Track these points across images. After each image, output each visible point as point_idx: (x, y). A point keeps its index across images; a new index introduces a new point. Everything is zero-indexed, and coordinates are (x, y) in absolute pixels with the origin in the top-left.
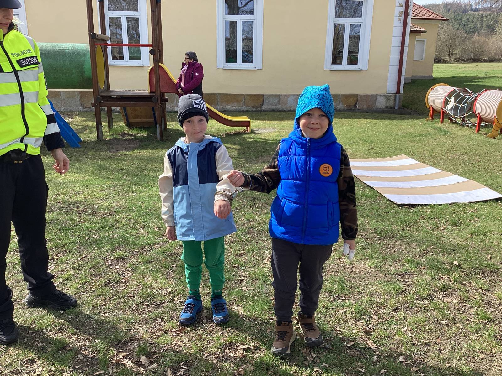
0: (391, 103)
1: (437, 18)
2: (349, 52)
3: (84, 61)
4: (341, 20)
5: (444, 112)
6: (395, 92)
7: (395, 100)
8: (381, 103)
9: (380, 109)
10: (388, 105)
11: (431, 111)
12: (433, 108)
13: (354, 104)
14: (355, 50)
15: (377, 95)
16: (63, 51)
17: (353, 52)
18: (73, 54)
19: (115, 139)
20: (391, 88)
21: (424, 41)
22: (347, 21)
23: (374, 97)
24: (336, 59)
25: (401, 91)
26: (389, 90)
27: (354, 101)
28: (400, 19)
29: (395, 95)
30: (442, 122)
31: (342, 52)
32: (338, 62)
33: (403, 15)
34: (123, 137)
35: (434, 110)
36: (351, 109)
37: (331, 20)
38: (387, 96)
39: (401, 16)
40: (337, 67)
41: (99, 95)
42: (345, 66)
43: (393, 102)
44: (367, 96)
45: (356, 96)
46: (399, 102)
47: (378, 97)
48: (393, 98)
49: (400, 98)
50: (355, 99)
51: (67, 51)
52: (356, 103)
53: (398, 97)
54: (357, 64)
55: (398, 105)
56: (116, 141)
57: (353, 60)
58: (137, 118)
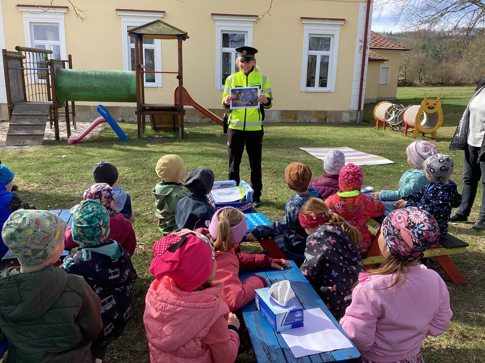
0: (354, 118)
1: (399, 48)
2: (320, 77)
3: (131, 83)
4: (313, 53)
5: (385, 122)
6: (357, 109)
7: (357, 116)
8: (346, 118)
9: (345, 122)
10: (352, 119)
11: (377, 122)
12: (379, 120)
13: (324, 118)
14: (325, 76)
15: (342, 111)
17: (323, 78)
18: (123, 78)
19: (151, 137)
20: (354, 106)
21: (388, 68)
22: (319, 54)
23: (340, 113)
24: (310, 83)
25: (362, 108)
26: (352, 108)
27: (325, 116)
28: (360, 52)
29: (357, 111)
30: (385, 129)
31: (315, 77)
32: (312, 85)
33: (362, 49)
35: (379, 121)
36: (322, 122)
37: (305, 53)
38: (351, 113)
39: (361, 50)
40: (310, 89)
41: (141, 106)
42: (317, 88)
43: (355, 117)
44: (334, 112)
45: (326, 112)
46: (360, 117)
47: (344, 113)
48: (355, 114)
49: (361, 114)
50: (325, 114)
52: (326, 118)
53: (359, 113)
54: (326, 87)
55: (360, 119)
57: (323, 84)
58: (161, 124)
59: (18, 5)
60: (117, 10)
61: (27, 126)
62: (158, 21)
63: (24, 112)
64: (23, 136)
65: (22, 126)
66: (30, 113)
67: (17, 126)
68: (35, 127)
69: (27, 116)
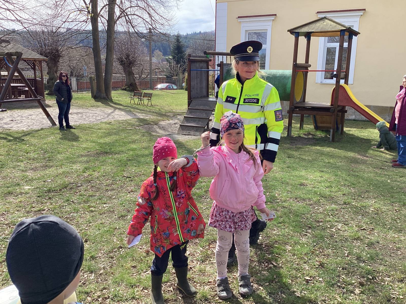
3: (288, 82)
16: (276, 75)
18: (281, 77)
19: (300, 136)
34: (308, 136)
41: (293, 106)
51: (278, 75)
56: (299, 138)
58: (324, 123)
59: (239, 17)
60: (318, 12)
61: (196, 119)
62: (325, 18)
63: (197, 107)
64: (190, 127)
65: (192, 119)
66: (201, 107)
67: (189, 118)
68: (201, 120)
69: (198, 110)
